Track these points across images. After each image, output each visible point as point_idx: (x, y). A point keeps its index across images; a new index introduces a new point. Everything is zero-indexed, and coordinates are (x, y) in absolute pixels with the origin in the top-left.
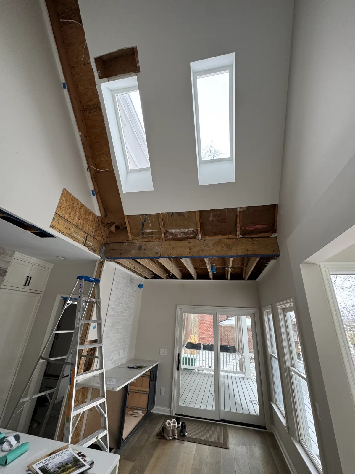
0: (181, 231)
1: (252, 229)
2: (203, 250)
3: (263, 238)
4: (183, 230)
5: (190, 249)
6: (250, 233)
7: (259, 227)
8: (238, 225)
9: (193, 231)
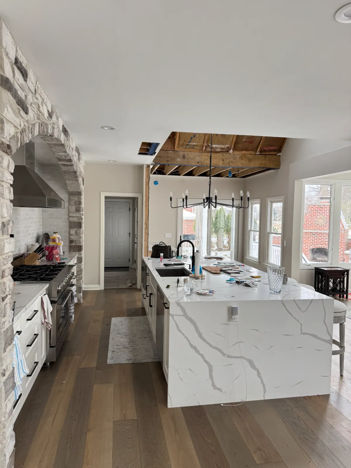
0: (220, 147)
1: (268, 149)
2: (232, 162)
3: (272, 156)
4: (221, 146)
5: (223, 160)
6: (265, 151)
7: (272, 148)
8: (260, 146)
9: (228, 147)
